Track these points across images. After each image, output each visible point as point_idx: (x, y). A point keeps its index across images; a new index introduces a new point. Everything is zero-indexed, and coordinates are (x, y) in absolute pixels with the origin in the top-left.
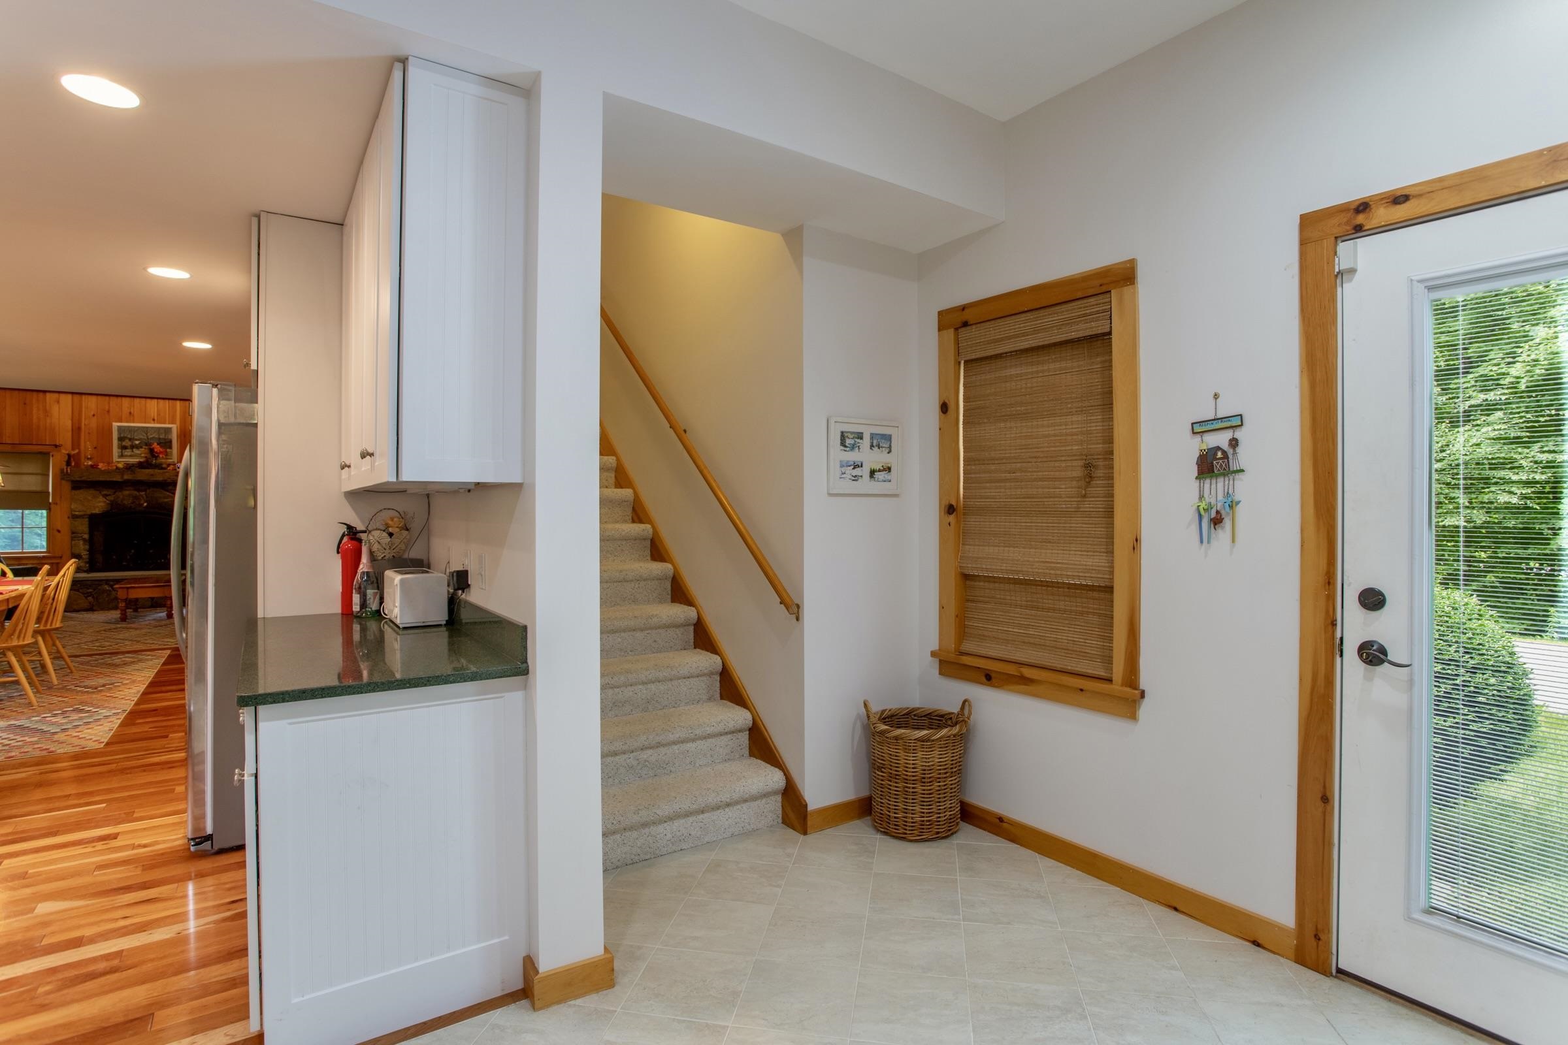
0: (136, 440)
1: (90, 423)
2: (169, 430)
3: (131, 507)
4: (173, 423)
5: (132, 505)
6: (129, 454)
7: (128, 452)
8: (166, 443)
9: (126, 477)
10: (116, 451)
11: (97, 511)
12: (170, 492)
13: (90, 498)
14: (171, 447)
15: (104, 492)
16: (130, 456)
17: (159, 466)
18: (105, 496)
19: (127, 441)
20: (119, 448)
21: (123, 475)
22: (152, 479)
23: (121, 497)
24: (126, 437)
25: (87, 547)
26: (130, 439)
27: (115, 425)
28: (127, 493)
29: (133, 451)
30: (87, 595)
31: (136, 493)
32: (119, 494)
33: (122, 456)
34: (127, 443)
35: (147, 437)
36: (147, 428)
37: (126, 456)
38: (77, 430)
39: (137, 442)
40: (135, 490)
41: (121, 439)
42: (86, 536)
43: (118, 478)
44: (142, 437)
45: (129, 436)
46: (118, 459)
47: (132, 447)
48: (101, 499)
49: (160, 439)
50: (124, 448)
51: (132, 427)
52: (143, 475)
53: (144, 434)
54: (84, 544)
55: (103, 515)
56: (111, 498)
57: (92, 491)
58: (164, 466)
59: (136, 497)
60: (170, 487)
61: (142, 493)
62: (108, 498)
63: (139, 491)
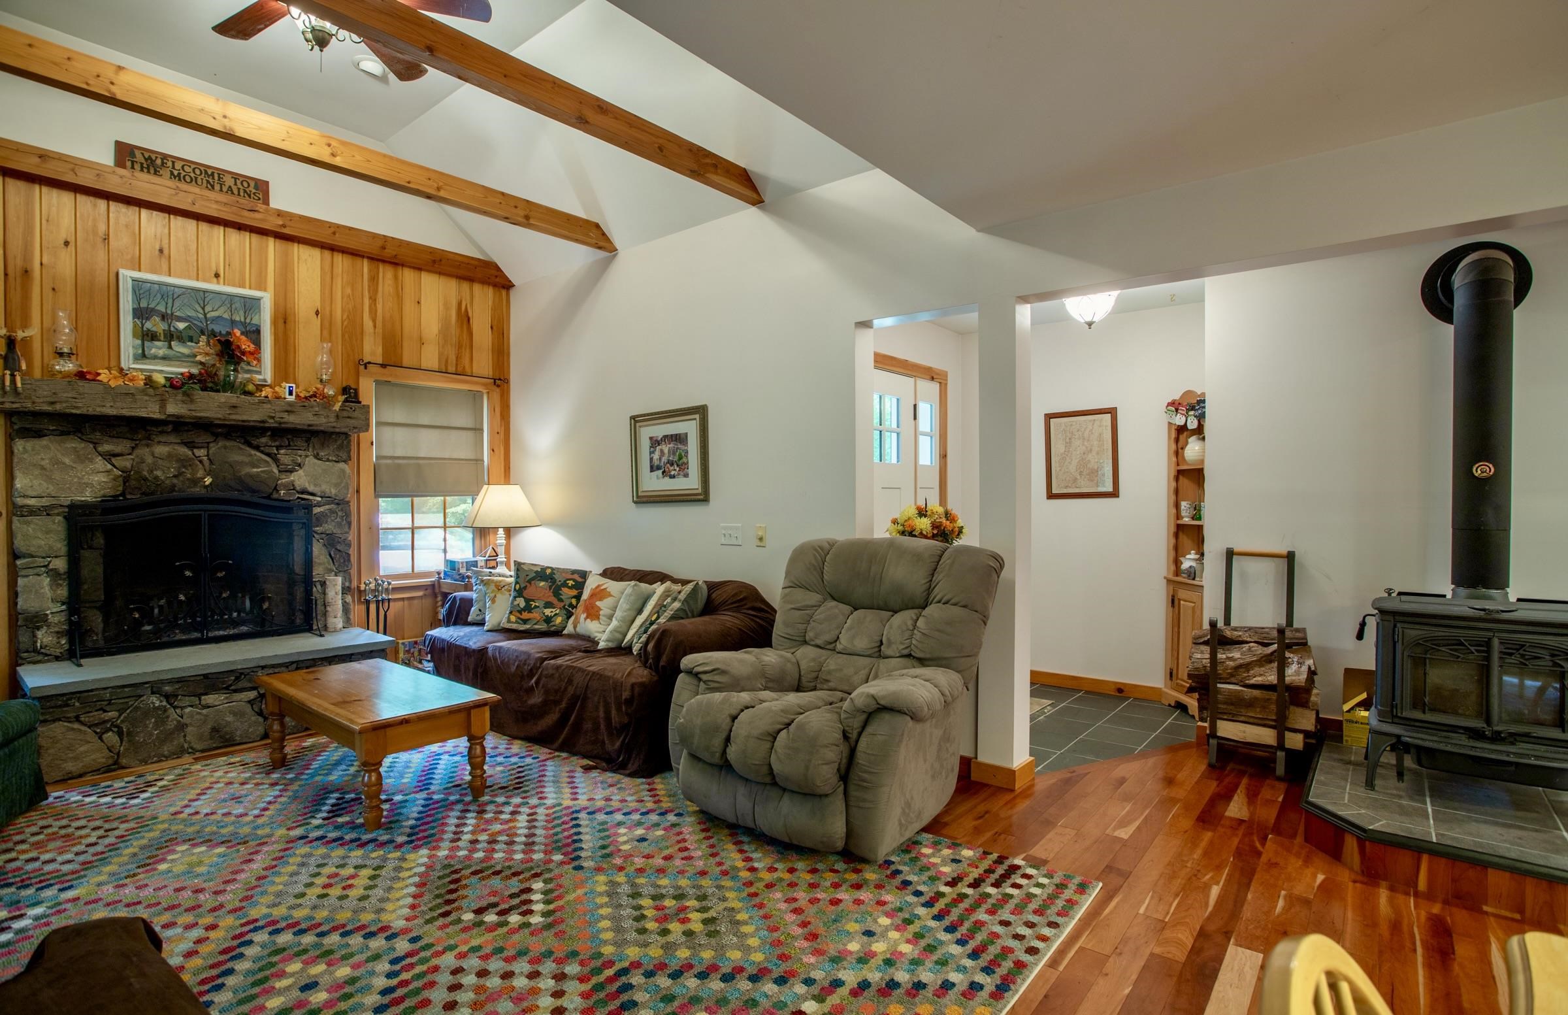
0: (180, 319)
1: (57, 263)
2: (251, 305)
3: (174, 486)
4: (261, 286)
5: (175, 481)
6: (161, 353)
7: (158, 348)
8: (247, 331)
9: (173, 409)
10: (128, 343)
11: (88, 496)
12: (262, 452)
13: (67, 461)
15: (106, 447)
16: (164, 358)
17: (239, 388)
18: (109, 457)
19: (157, 319)
20: (135, 336)
21: (163, 403)
22: (233, 417)
23: (149, 460)
24: (153, 310)
25: (63, 592)
26: (164, 317)
27: (126, 274)
28: (161, 450)
29: (170, 347)
30: (102, 729)
31: (184, 451)
32: (143, 452)
33: (143, 356)
34: (155, 325)
35: (205, 315)
36: (205, 291)
37: (155, 357)
39: (182, 325)
40: (183, 443)
41: (141, 314)
42: (60, 564)
43: (151, 410)
44: (191, 313)
45: (161, 308)
46: (135, 364)
47: (170, 336)
48: (100, 463)
49: (233, 322)
50: (150, 336)
51: (167, 285)
52: (212, 406)
53: (201, 311)
54: (54, 584)
55: (107, 506)
56: (124, 462)
57: (73, 443)
58: (251, 387)
59: (184, 463)
60: (264, 440)
61: (201, 453)
62: (116, 461)
63: (191, 445)
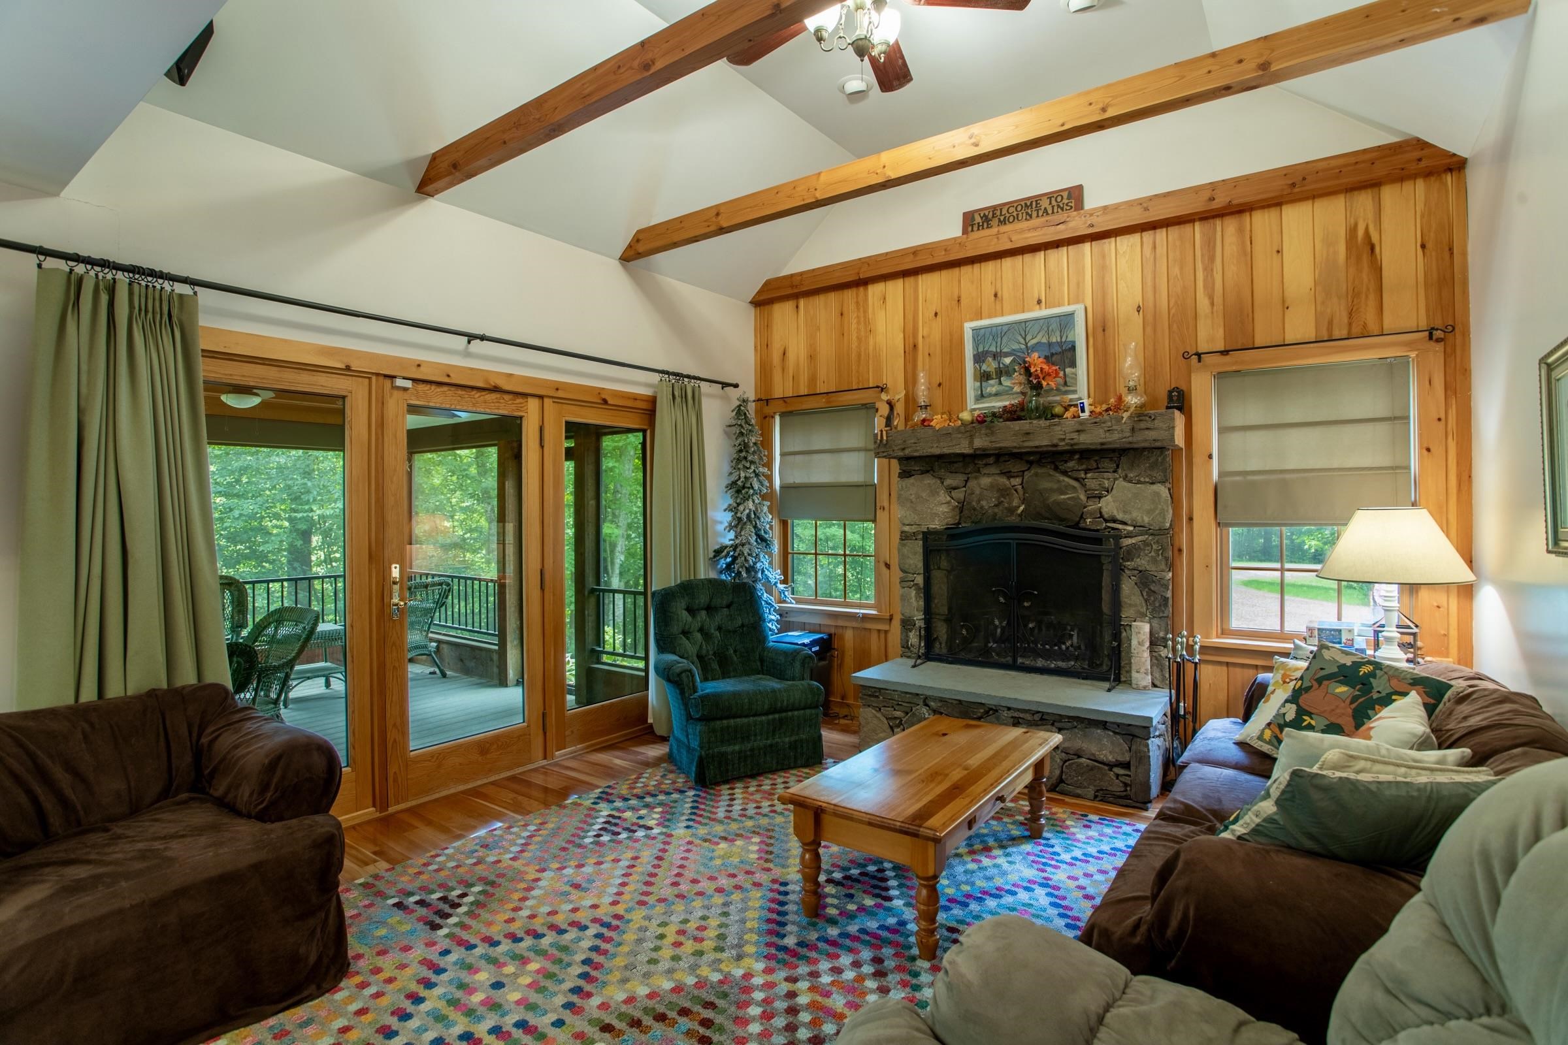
0: (1007, 355)
1: (931, 333)
2: (1066, 320)
3: (995, 514)
4: (1076, 299)
5: (996, 510)
6: (994, 390)
7: (992, 387)
8: (1063, 352)
9: (978, 443)
10: (971, 387)
11: (936, 525)
12: (1070, 477)
13: (924, 495)
14: (1073, 364)
15: (948, 482)
16: (996, 395)
17: (1046, 413)
18: (949, 490)
19: (990, 359)
20: (975, 380)
21: (971, 438)
22: (1026, 444)
23: (978, 491)
24: (987, 352)
25: (922, 603)
26: (995, 356)
27: (969, 326)
28: (985, 481)
29: (1000, 383)
31: (1003, 480)
32: (973, 484)
33: (981, 396)
34: (990, 365)
35: (1026, 344)
36: (1026, 322)
37: (990, 395)
38: (911, 351)
39: (1008, 360)
40: (1002, 473)
41: (979, 358)
42: (920, 580)
43: (964, 448)
44: (1015, 346)
45: (993, 349)
46: (972, 407)
47: (1000, 373)
48: (943, 497)
49: (1050, 344)
50: (984, 377)
51: (997, 326)
52: (1009, 436)
53: (1022, 341)
54: (916, 596)
55: (952, 533)
56: (959, 494)
57: (928, 480)
58: (1058, 410)
59: (1004, 492)
60: (1071, 464)
61: (1016, 481)
62: (954, 494)
63: (1009, 475)
